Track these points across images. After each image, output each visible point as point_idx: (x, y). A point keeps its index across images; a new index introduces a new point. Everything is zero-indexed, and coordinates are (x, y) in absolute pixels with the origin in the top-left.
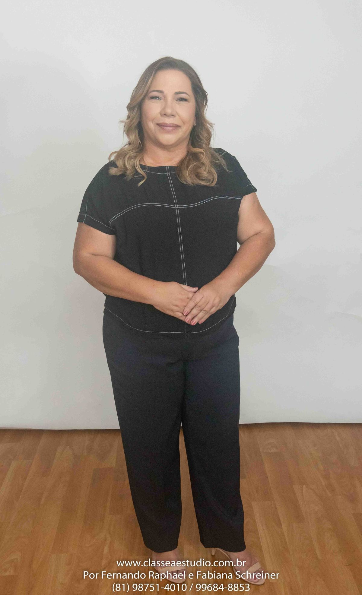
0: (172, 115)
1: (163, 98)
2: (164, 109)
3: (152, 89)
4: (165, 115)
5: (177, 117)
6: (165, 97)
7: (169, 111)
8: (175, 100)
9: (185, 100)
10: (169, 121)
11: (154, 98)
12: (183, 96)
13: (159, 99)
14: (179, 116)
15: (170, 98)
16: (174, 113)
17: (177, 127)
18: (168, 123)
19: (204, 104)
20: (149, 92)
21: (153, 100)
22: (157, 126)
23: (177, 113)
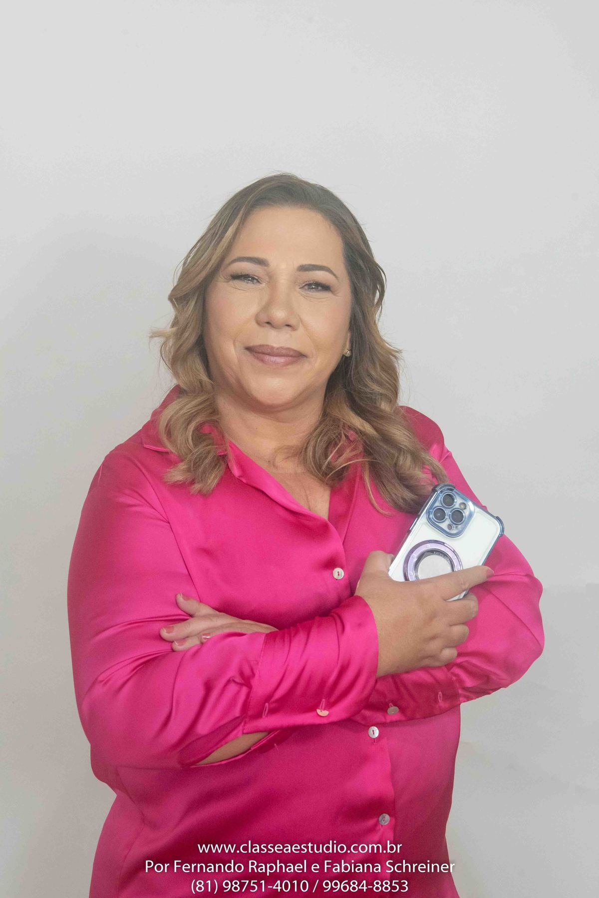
0: (288, 326)
1: (267, 278)
2: (266, 307)
3: (237, 252)
4: (268, 323)
5: (301, 330)
6: (272, 279)
7: (279, 314)
8: (297, 288)
9: (325, 288)
10: (276, 339)
11: (242, 278)
12: (320, 276)
13: (255, 281)
14: (306, 327)
15: (283, 281)
16: (293, 322)
17: (298, 356)
18: (276, 345)
19: (376, 301)
20: (227, 261)
21: (237, 283)
22: (247, 352)
23: (301, 321)
